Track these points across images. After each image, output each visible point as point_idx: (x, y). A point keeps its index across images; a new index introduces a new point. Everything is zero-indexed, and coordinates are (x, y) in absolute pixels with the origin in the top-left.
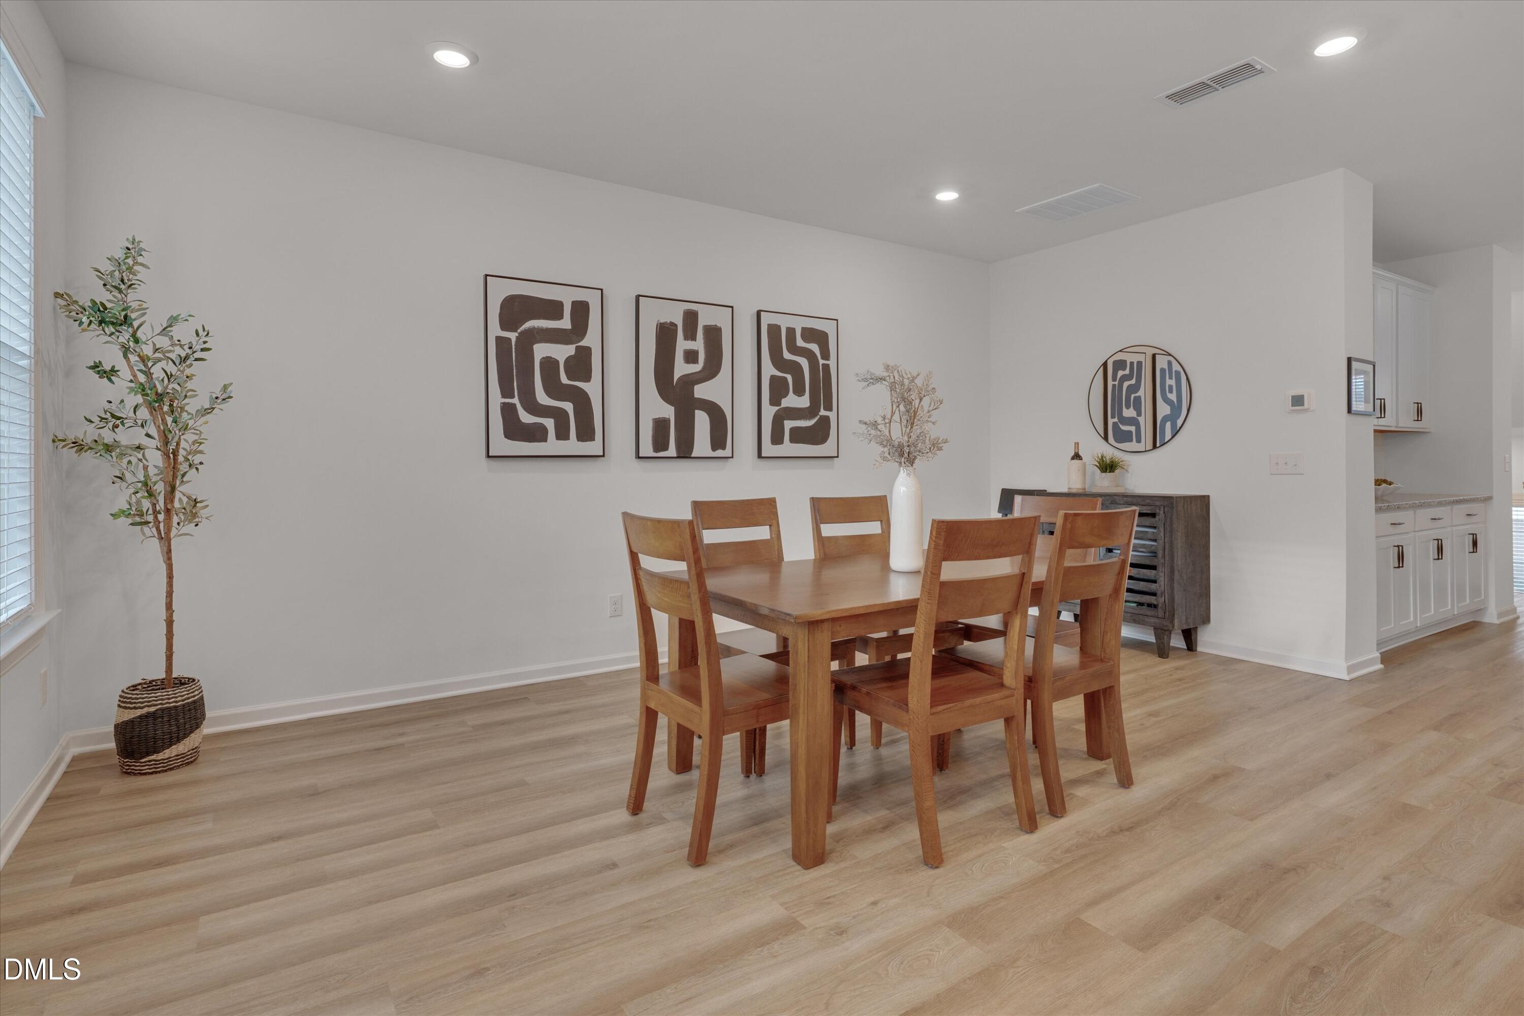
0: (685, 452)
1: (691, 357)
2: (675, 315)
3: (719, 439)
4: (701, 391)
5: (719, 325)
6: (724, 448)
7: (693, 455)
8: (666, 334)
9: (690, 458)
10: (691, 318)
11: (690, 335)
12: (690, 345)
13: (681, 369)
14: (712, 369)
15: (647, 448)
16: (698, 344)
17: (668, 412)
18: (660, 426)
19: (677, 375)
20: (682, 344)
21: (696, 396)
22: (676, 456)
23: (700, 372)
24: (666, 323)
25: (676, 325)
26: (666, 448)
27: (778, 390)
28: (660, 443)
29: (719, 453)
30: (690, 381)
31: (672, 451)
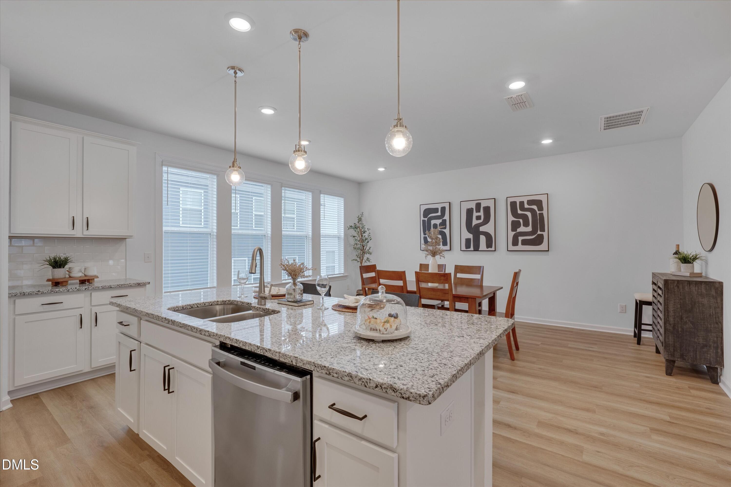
0: (477, 248)
1: (478, 218)
2: (473, 205)
3: (489, 244)
4: (482, 229)
5: (489, 206)
6: (491, 247)
7: (479, 250)
8: (469, 212)
9: (478, 251)
10: (478, 206)
11: (478, 210)
12: (478, 214)
13: (475, 222)
14: (487, 220)
15: (464, 248)
16: (481, 213)
17: (470, 236)
18: (468, 241)
19: (473, 225)
20: (475, 214)
21: (480, 230)
22: (473, 250)
23: (482, 222)
24: (470, 208)
25: (473, 209)
26: (470, 247)
27: (515, 226)
28: (468, 245)
29: (490, 249)
30: (478, 226)
31: (472, 248)
